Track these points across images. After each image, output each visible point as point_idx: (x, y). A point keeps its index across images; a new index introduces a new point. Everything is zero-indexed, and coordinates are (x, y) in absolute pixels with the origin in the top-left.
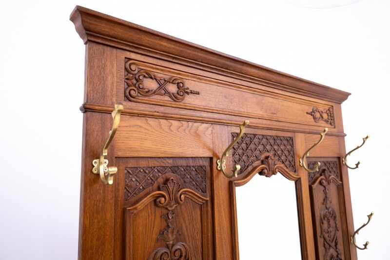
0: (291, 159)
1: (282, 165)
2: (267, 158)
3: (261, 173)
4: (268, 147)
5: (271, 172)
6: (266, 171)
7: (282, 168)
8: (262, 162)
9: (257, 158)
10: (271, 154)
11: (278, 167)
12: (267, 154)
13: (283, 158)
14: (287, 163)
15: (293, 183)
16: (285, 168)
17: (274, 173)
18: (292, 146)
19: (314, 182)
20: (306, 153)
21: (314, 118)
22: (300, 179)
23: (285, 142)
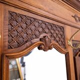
0: (63, 40)
1: (57, 44)
2: (45, 37)
3: (39, 48)
4: (47, 30)
5: (47, 48)
6: (43, 47)
7: (56, 45)
8: (41, 40)
9: (37, 37)
10: (49, 35)
11: (53, 44)
12: (45, 34)
13: (57, 39)
14: (60, 42)
15: (64, 55)
16: (59, 45)
17: (50, 48)
18: (63, 32)
19: (76, 55)
20: (72, 37)
21: (76, 20)
22: (68, 53)
23: (59, 29)
